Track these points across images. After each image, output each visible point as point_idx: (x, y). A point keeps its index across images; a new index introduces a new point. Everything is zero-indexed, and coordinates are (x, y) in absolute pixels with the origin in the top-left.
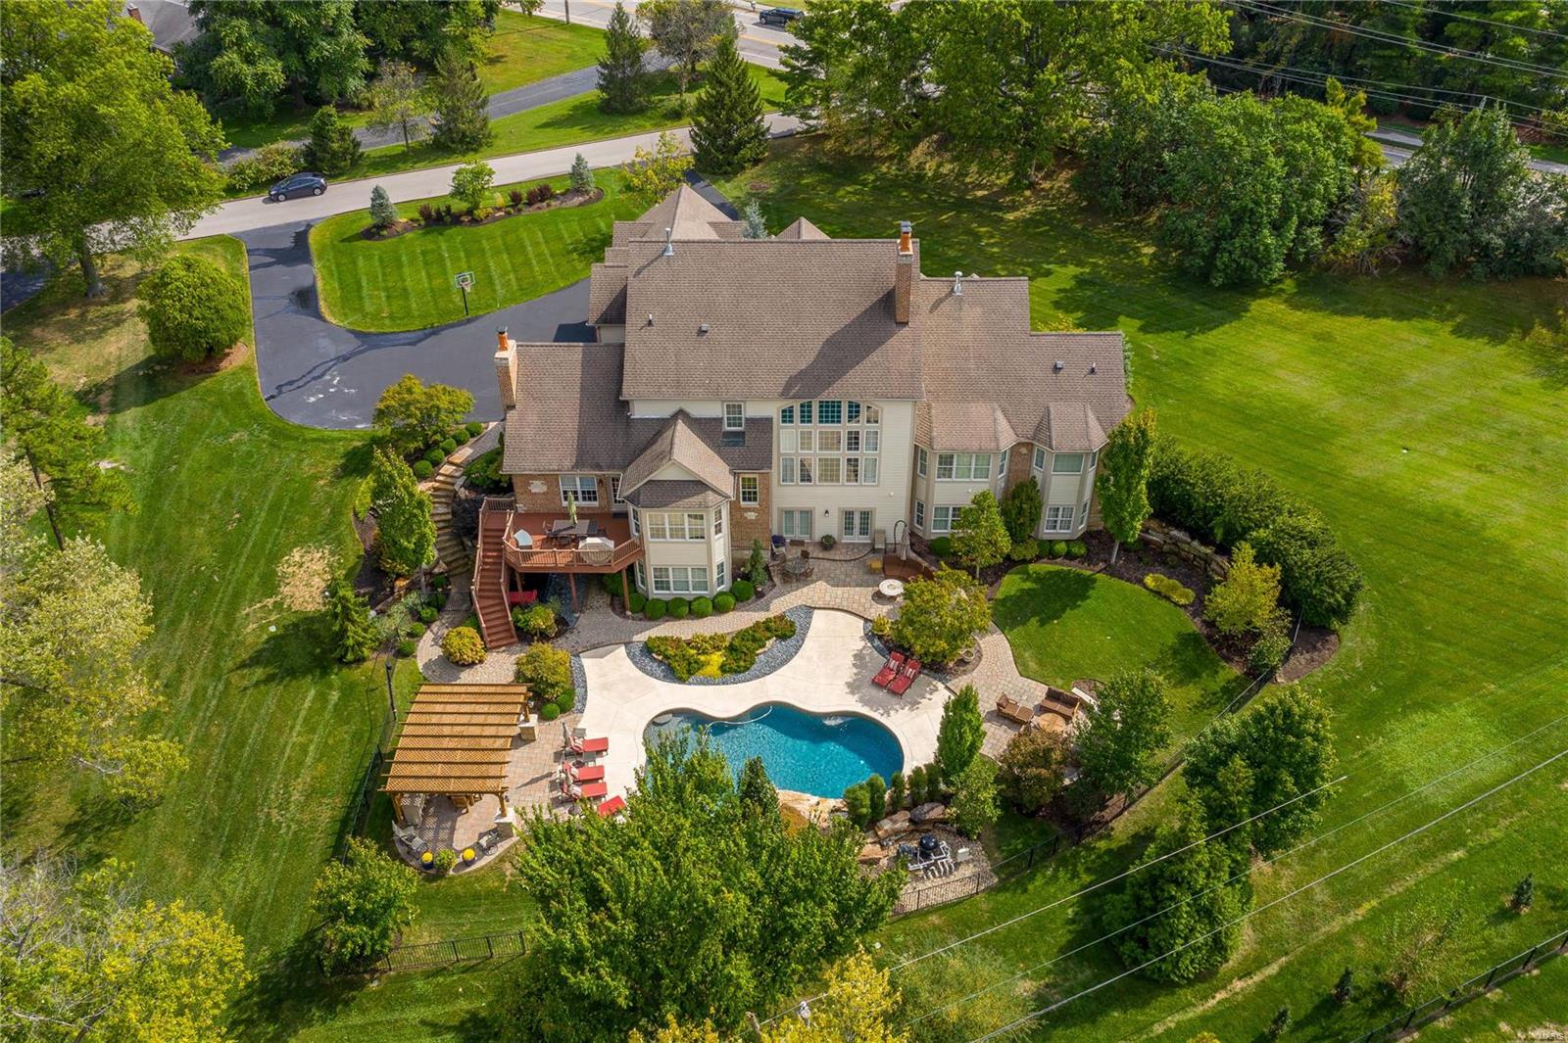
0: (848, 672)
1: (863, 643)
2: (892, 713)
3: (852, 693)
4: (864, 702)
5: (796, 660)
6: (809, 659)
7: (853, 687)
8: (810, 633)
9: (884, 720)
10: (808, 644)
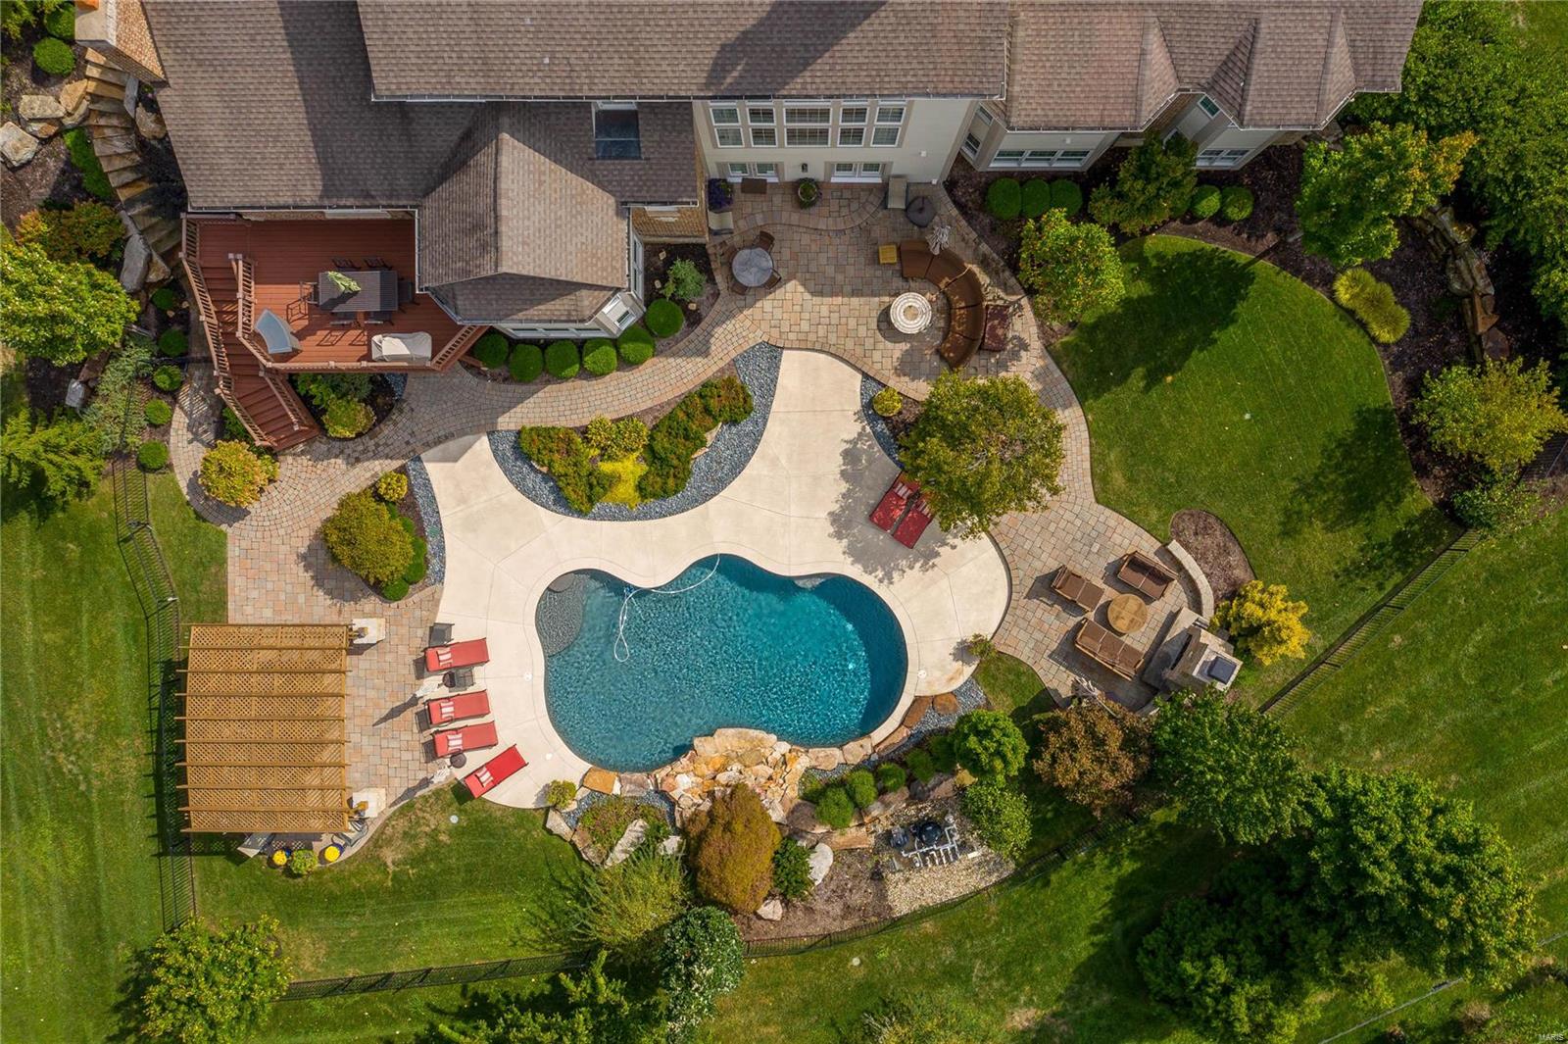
0: (832, 491)
1: (858, 427)
2: (896, 575)
3: (839, 535)
4: (856, 554)
5: (755, 466)
6: (774, 462)
7: (841, 523)
8: (777, 405)
9: (883, 592)
10: (774, 430)
